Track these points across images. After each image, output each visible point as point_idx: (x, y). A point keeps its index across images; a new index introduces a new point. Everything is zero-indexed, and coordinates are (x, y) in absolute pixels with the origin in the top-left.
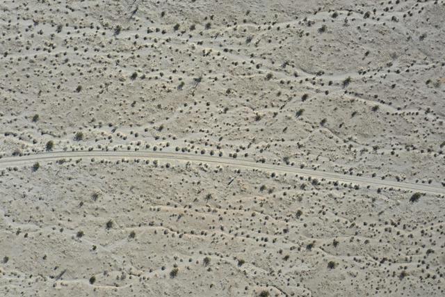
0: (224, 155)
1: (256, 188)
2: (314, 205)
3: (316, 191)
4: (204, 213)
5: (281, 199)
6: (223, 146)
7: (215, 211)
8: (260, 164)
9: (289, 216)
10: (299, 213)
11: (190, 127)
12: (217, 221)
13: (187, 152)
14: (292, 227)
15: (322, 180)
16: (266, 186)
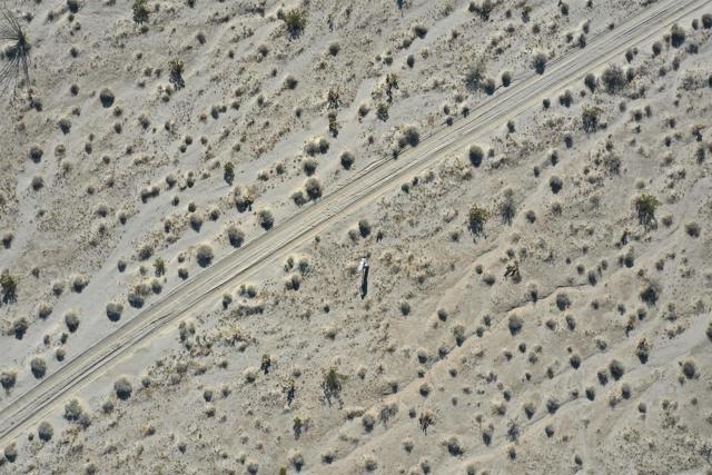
0: (277, 215)
1: (455, 238)
2: (667, 152)
3: (638, 106)
4: (359, 450)
5: (557, 210)
6: (253, 190)
7: (388, 413)
8: (410, 154)
9: (624, 240)
10: (645, 209)
11: (103, 213)
12: (418, 440)
13: (153, 299)
14: (660, 267)
15: (629, 57)
16: (482, 206)
